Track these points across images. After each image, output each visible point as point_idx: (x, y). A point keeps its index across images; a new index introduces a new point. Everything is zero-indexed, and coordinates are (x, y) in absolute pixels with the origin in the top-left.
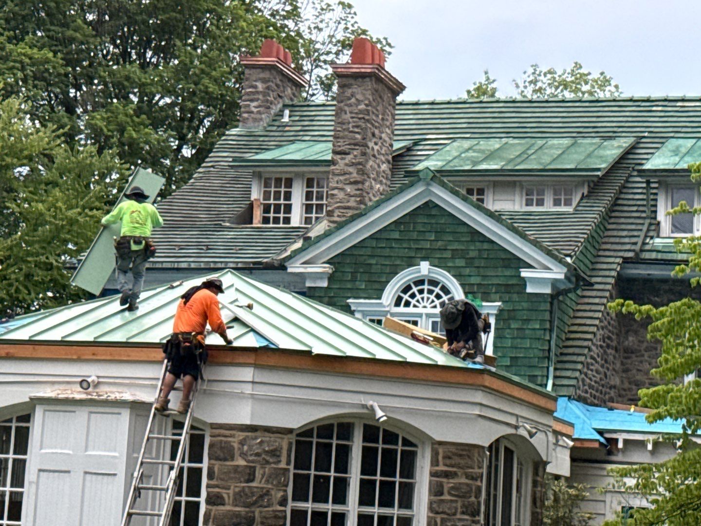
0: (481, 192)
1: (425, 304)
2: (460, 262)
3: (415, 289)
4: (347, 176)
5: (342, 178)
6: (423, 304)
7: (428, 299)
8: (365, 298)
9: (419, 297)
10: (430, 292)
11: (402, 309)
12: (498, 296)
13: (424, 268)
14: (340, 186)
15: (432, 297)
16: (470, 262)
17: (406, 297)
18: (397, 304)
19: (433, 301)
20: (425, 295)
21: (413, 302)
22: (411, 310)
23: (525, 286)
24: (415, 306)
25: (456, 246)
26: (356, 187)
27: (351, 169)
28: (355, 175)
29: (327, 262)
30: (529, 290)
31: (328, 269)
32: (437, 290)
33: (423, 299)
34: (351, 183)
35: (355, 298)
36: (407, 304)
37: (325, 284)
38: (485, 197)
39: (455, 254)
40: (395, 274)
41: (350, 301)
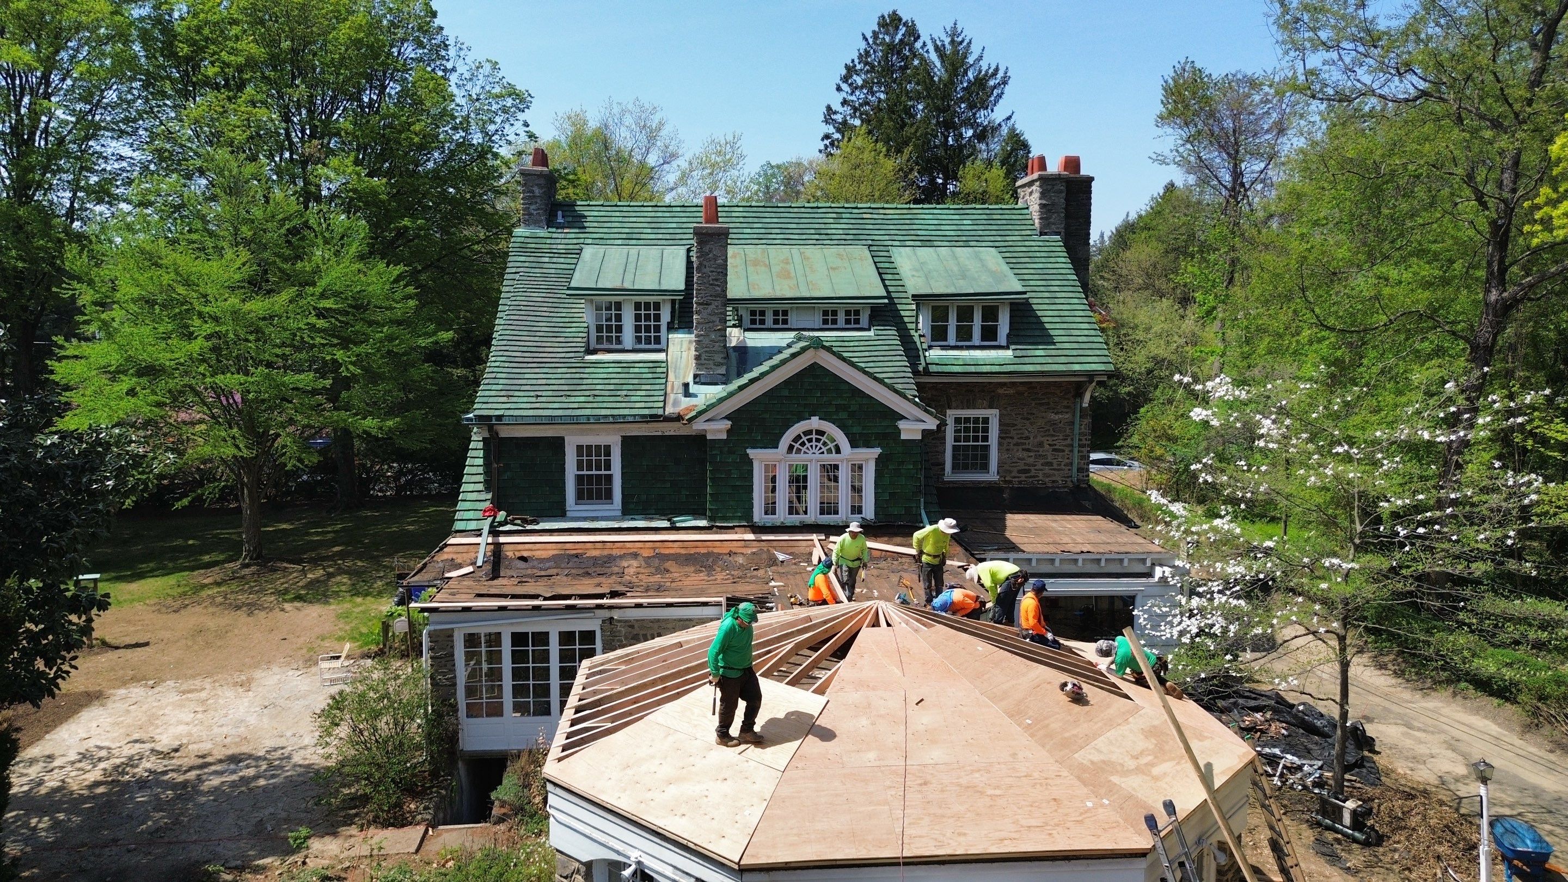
0: (785, 313)
1: (814, 451)
2: (843, 415)
3: (804, 439)
5: (706, 326)
6: (812, 451)
7: (816, 446)
8: (761, 448)
9: (808, 445)
10: (818, 440)
11: (793, 455)
12: (878, 442)
13: (815, 423)
14: (705, 333)
15: (820, 445)
16: (852, 415)
17: (797, 445)
18: (790, 451)
19: (821, 448)
20: (814, 443)
21: (804, 449)
22: (802, 455)
23: (899, 433)
24: (805, 453)
25: (839, 402)
27: (714, 318)
29: (727, 418)
30: (903, 437)
31: (728, 424)
32: (824, 439)
33: (812, 446)
35: (753, 448)
36: (799, 451)
37: (724, 437)
38: (788, 318)
39: (839, 408)
40: (788, 427)
41: (749, 451)
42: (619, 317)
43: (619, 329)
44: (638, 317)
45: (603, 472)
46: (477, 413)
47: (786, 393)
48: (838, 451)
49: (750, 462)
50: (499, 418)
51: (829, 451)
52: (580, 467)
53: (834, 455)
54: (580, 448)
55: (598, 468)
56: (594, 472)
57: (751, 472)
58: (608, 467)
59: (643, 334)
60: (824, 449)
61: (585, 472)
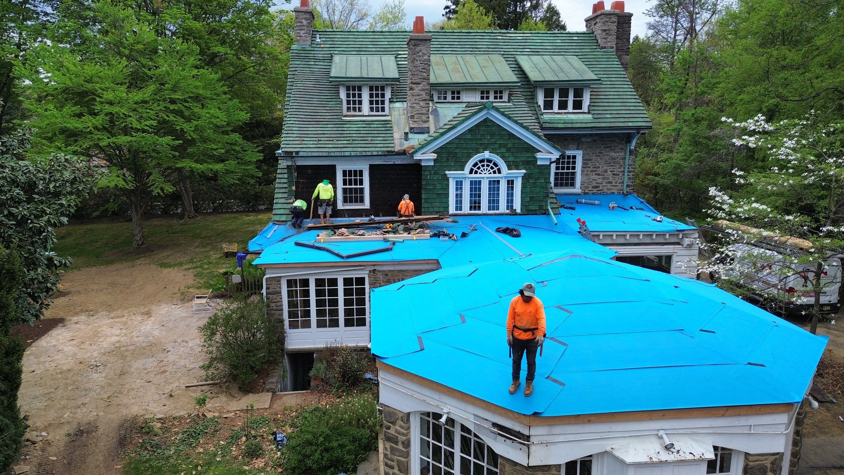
0: (459, 93)
1: (485, 172)
2: (503, 150)
3: (480, 165)
4: (420, 97)
5: (417, 97)
6: (484, 172)
7: (487, 169)
8: (454, 170)
9: (482, 168)
10: (488, 166)
11: (473, 175)
12: (523, 166)
13: (487, 154)
14: (417, 102)
15: (489, 168)
16: (508, 150)
17: (475, 169)
18: (471, 172)
19: (489, 171)
20: (485, 167)
21: (479, 171)
22: (478, 175)
23: (537, 161)
24: (480, 173)
25: (501, 142)
26: (425, 102)
27: (422, 93)
28: (424, 96)
29: (434, 152)
30: (539, 163)
31: (434, 156)
32: (491, 165)
33: (484, 169)
34: (423, 100)
35: (449, 170)
36: (476, 172)
37: (432, 164)
38: (461, 95)
39: (501, 146)
40: (470, 157)
41: (447, 172)
42: (360, 96)
43: (360, 102)
44: (371, 96)
45: (358, 186)
46: (283, 150)
47: (469, 136)
48: (500, 172)
49: (447, 179)
50: (297, 153)
51: (494, 172)
52: (345, 183)
53: (497, 175)
54: (344, 172)
55: (356, 184)
56: (353, 186)
57: (448, 185)
58: (361, 183)
59: (374, 106)
60: (492, 171)
61: (348, 187)
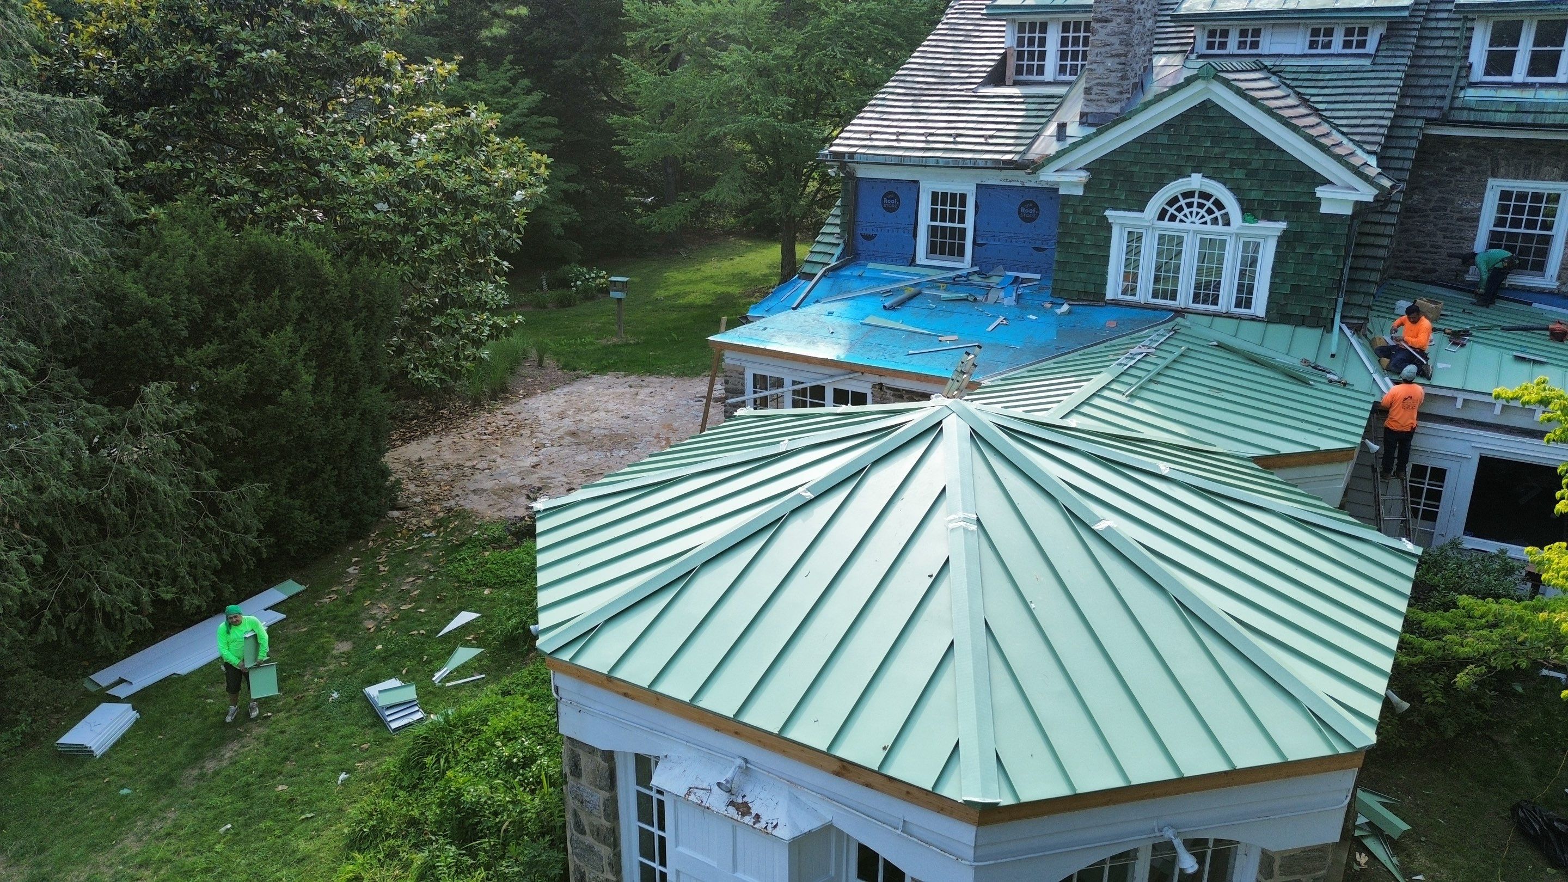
0: (1257, 33)
1: (1193, 219)
2: (1239, 174)
3: (1183, 202)
4: (1108, 48)
5: (1102, 50)
6: (1190, 219)
7: (1198, 213)
8: (1124, 210)
9: (1186, 211)
10: (1201, 206)
11: (1166, 223)
12: (1284, 214)
13: (1196, 181)
14: (1099, 59)
15: (1202, 212)
16: (1251, 174)
17: (1172, 210)
18: (1161, 217)
19: (1203, 217)
20: (1195, 209)
21: (1180, 216)
22: (1176, 225)
23: (1319, 204)
24: (1181, 221)
25: (1236, 155)
26: (1117, 60)
28: (1117, 46)
29: (1085, 168)
30: (1324, 209)
31: (1086, 176)
32: (1209, 204)
33: (1191, 213)
34: (1112, 56)
35: (1114, 209)
36: (1173, 218)
37: (1080, 192)
38: (1261, 39)
39: (1234, 164)
40: (1162, 185)
41: (1108, 213)
42: (1042, 42)
43: (1042, 56)
44: (1064, 42)
45: (956, 225)
46: (834, 149)
47: (1164, 139)
48: (1227, 223)
49: (1109, 227)
50: (852, 155)
51: (1215, 221)
52: (933, 218)
53: (1220, 228)
54: (935, 195)
55: (952, 220)
56: (947, 224)
57: (1108, 239)
58: (962, 219)
59: (1069, 63)
60: (1208, 218)
61: (938, 223)
